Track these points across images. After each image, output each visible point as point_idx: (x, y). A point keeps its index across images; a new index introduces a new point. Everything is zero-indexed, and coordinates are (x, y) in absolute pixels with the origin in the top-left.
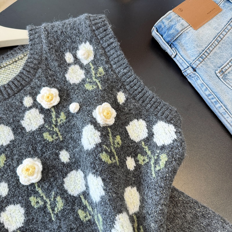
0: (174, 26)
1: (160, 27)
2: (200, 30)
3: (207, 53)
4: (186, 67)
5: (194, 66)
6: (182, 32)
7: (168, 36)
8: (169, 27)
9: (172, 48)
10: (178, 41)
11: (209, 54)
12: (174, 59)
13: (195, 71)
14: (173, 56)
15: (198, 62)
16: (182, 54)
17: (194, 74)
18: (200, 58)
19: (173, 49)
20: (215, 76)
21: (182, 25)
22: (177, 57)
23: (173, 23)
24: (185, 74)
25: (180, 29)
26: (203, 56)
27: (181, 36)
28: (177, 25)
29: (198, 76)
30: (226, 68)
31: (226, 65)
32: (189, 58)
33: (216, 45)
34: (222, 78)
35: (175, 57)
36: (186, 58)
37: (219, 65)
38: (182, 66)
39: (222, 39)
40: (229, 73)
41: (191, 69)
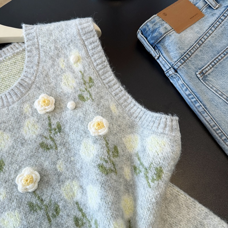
0: (157, 30)
1: (145, 30)
2: (183, 34)
3: (189, 55)
4: (168, 68)
5: (176, 67)
6: (165, 35)
7: (152, 38)
8: (154, 30)
9: (155, 50)
10: (161, 43)
12: (158, 61)
13: (176, 72)
14: (156, 58)
15: (179, 64)
16: (165, 56)
17: (176, 75)
18: (182, 60)
19: (157, 51)
20: (195, 77)
21: (166, 28)
22: (160, 58)
23: (157, 27)
24: (167, 75)
25: (163, 32)
26: (184, 58)
27: (164, 39)
28: (161, 28)
29: (179, 77)
30: (207, 69)
31: (207, 67)
32: (172, 59)
33: (198, 48)
34: (202, 79)
35: (158, 58)
36: (168, 60)
37: (200, 67)
38: (165, 67)
39: (203, 42)
40: (209, 74)
41: (173, 70)
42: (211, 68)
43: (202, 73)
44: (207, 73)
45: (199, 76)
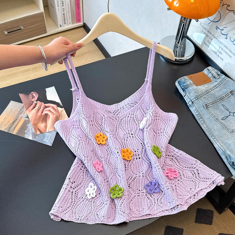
0: (186, 83)
2: (199, 87)
3: (200, 96)
4: (189, 101)
5: (193, 101)
7: (183, 86)
8: (184, 82)
10: (187, 89)
11: (201, 97)
12: (184, 98)
13: (193, 103)
14: (184, 96)
15: (195, 99)
16: (188, 95)
17: (192, 105)
18: (196, 98)
19: (184, 92)
20: (202, 106)
21: (190, 82)
22: (186, 96)
23: (186, 81)
24: (188, 105)
25: (189, 84)
26: (197, 98)
27: (189, 87)
28: (188, 82)
29: (194, 106)
30: (209, 104)
31: (209, 103)
32: (191, 97)
33: (206, 94)
34: (206, 108)
35: (185, 96)
36: (189, 97)
37: (206, 102)
38: (188, 101)
39: (209, 92)
40: (210, 107)
41: (191, 102)
42: (211, 104)
43: (206, 105)
44: (209, 106)
45: (204, 106)
